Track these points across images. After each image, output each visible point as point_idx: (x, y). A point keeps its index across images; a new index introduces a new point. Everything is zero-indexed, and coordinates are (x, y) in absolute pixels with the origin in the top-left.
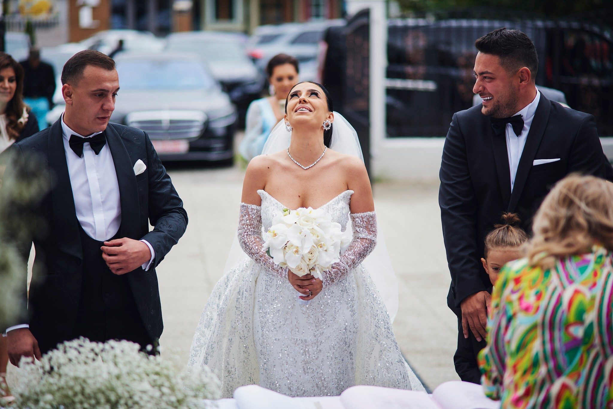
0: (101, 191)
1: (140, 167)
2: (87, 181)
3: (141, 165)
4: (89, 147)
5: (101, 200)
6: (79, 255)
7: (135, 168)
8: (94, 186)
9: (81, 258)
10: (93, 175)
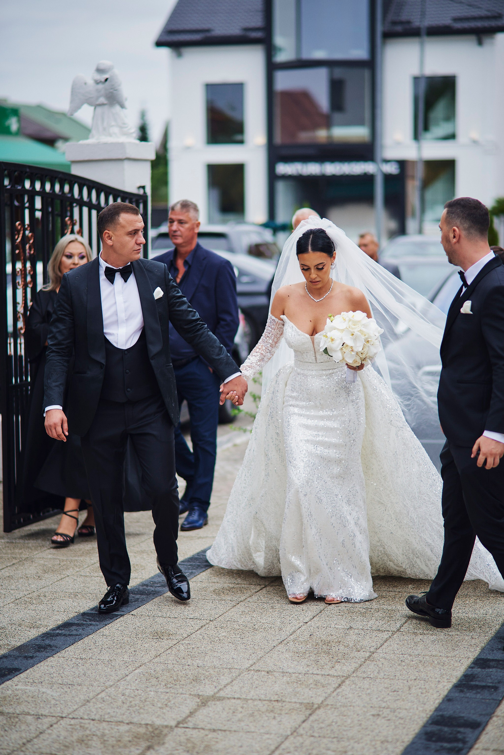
0: (125, 311)
1: (158, 293)
2: (116, 303)
3: (159, 292)
4: (120, 276)
5: (125, 318)
6: (103, 361)
7: (155, 294)
8: (121, 306)
9: (104, 364)
10: (120, 299)
